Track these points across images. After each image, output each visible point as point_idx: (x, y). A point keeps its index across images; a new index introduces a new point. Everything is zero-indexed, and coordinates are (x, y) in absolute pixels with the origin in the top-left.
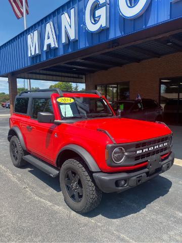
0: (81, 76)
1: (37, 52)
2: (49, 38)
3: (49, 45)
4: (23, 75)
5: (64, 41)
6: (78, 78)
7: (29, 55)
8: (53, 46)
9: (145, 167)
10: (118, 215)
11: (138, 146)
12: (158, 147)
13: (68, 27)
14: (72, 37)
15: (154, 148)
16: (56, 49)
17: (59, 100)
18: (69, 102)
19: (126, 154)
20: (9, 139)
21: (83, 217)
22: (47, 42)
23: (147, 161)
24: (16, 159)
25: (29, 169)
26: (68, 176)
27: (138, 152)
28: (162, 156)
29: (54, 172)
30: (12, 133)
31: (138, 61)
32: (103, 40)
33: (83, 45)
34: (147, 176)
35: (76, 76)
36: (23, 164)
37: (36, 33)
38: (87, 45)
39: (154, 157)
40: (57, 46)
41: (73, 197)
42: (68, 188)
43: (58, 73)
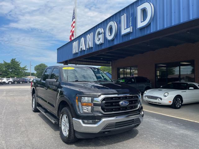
0: (109, 62)
1: (77, 52)
3: (81, 49)
4: (72, 62)
5: (87, 47)
7: (73, 53)
13: (89, 41)
14: (90, 46)
22: (81, 47)
35: (106, 62)
40: (85, 49)
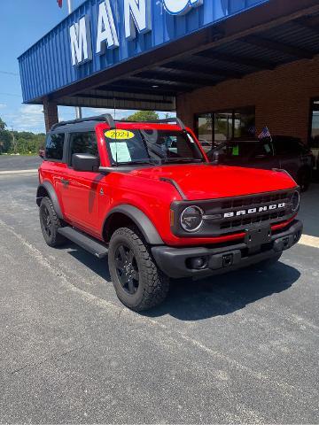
0: (168, 99)
1: (86, 57)
2: (103, 30)
5: (128, 34)
6: (164, 102)
7: (74, 63)
8: (110, 43)
9: (241, 240)
10: (196, 316)
11: (226, 205)
12: (265, 208)
13: (134, 7)
14: (142, 26)
15: (257, 210)
16: (115, 49)
17: (109, 134)
18: (125, 137)
19: (205, 217)
20: (39, 202)
21: (140, 316)
22: (101, 37)
23: (244, 231)
24: (50, 234)
25: (70, 250)
26: (118, 256)
27: (226, 215)
28: (273, 224)
29: (100, 250)
30: (42, 192)
31: (272, 65)
32: (194, 27)
33: (159, 39)
34: (243, 256)
35: (161, 98)
36: (60, 242)
37: (83, 21)
38: (168, 39)
39: (258, 225)
40: (117, 44)
41: (126, 286)
42: (121, 273)
43: (127, 95)
